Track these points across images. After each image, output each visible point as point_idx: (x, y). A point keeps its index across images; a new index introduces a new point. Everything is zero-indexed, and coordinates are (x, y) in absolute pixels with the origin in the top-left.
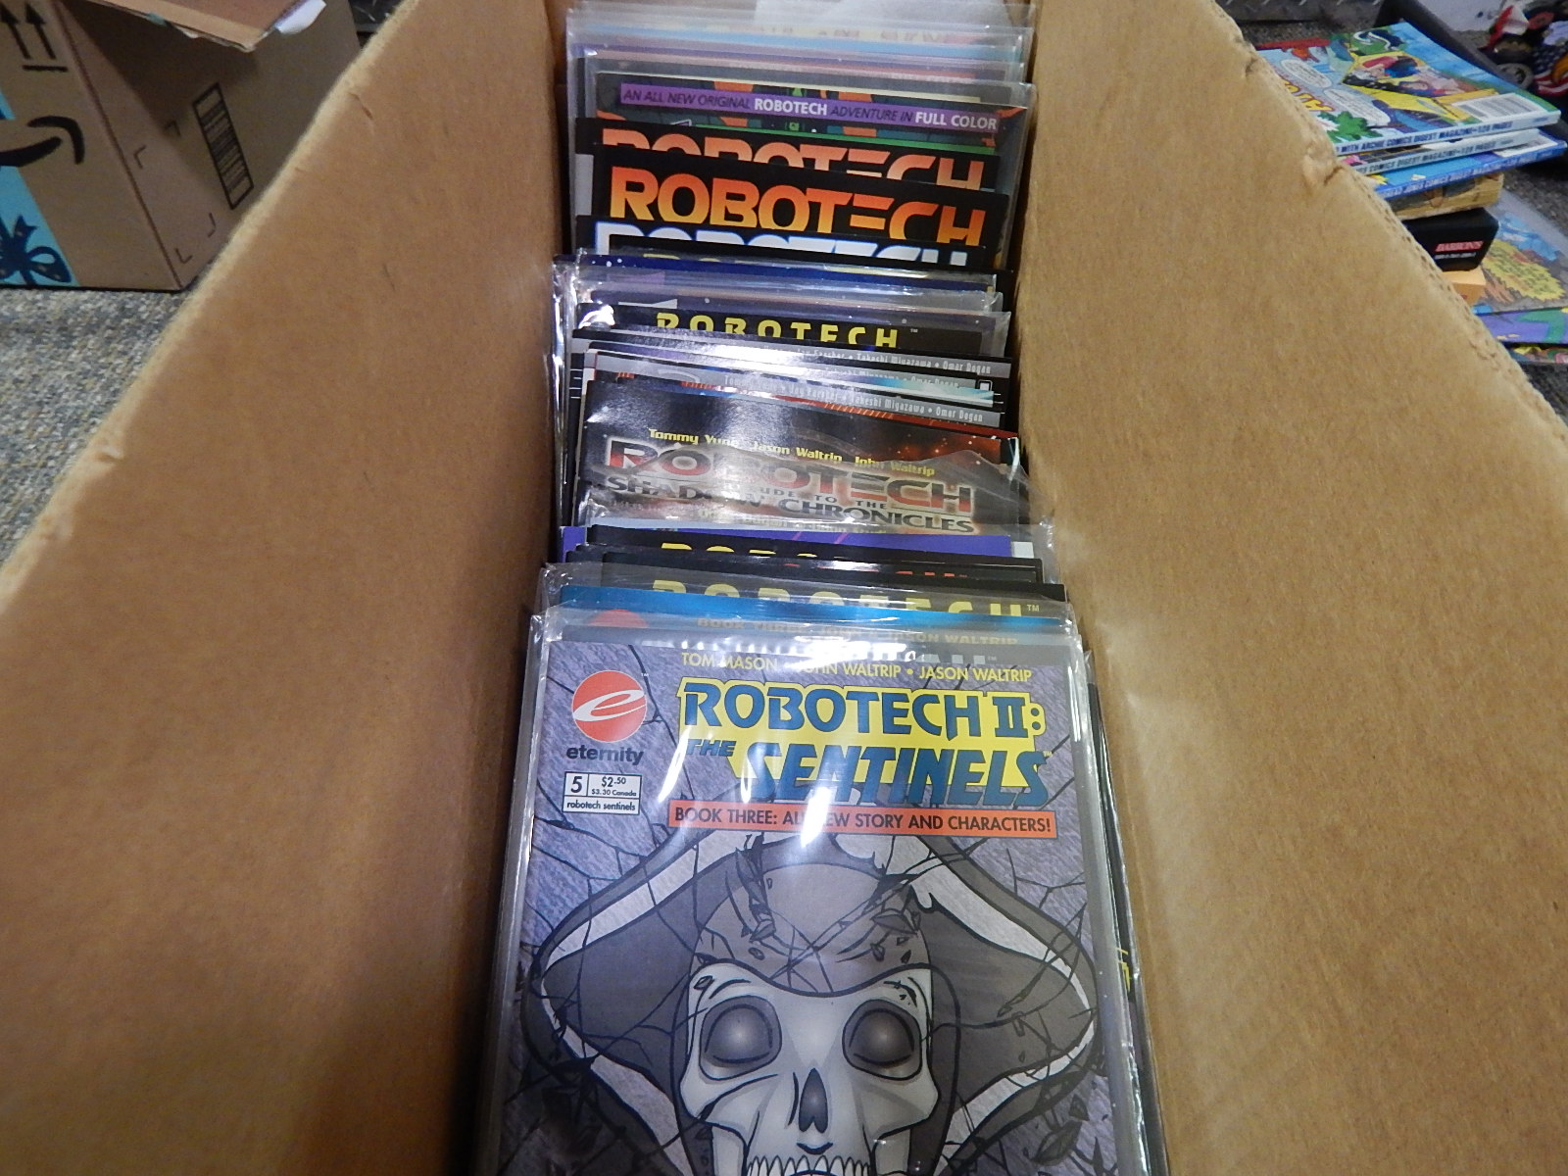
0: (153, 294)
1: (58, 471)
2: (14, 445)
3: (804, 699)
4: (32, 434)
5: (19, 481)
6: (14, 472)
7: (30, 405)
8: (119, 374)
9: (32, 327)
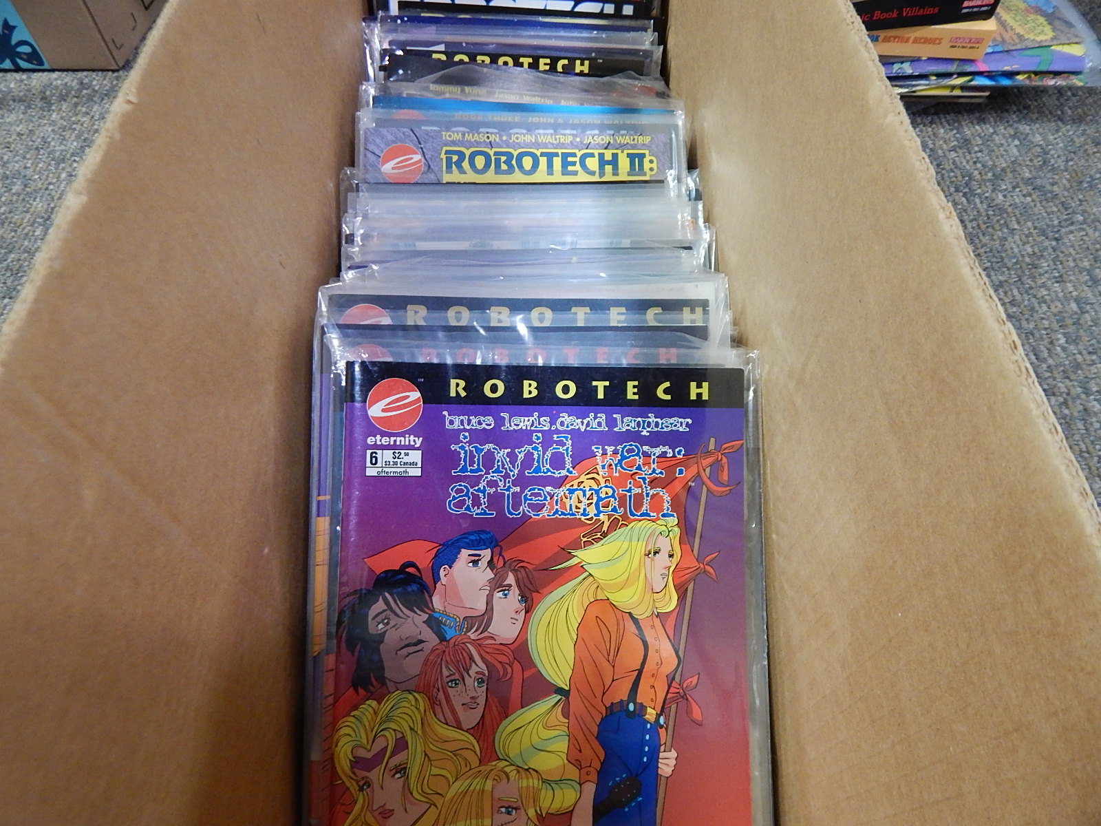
0: (100, 73)
1: (56, 191)
2: (25, 176)
3: (515, 157)
4: (35, 169)
5: (32, 199)
6: (27, 193)
7: (31, 150)
8: (86, 128)
9: (24, 98)
